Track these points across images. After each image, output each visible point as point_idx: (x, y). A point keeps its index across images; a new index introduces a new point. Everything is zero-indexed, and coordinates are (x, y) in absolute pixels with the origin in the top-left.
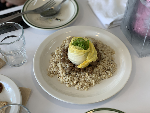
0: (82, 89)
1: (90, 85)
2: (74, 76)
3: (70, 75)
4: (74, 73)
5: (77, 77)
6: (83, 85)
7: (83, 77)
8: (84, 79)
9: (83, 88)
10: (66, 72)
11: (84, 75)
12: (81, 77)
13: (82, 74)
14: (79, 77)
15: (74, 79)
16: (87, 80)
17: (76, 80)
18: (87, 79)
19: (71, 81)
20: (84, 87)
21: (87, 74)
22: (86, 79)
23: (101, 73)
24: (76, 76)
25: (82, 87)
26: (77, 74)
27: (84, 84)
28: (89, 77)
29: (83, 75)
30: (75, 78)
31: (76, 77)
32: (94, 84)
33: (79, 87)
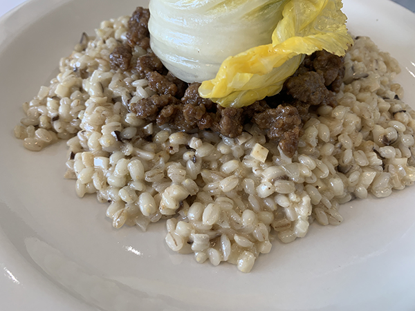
0: (214, 253)
1: (279, 226)
2: (174, 158)
3: (149, 146)
4: (174, 139)
5: (190, 165)
6: (226, 226)
7: (229, 166)
8: (236, 182)
9: (225, 245)
10: (125, 126)
11: (237, 154)
12: (220, 165)
13: (222, 149)
14: (205, 164)
15: (166, 173)
16: (256, 194)
17: (180, 184)
18: (258, 182)
19: (148, 184)
20: (232, 242)
21: (258, 153)
22: (248, 185)
23: (348, 157)
24: (187, 155)
25: (215, 241)
26: (194, 143)
27: (235, 217)
28: (269, 173)
29: (231, 156)
30: (173, 170)
31: (184, 165)
32: (301, 227)
33: (194, 236)
